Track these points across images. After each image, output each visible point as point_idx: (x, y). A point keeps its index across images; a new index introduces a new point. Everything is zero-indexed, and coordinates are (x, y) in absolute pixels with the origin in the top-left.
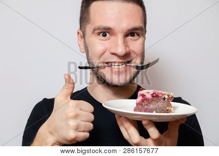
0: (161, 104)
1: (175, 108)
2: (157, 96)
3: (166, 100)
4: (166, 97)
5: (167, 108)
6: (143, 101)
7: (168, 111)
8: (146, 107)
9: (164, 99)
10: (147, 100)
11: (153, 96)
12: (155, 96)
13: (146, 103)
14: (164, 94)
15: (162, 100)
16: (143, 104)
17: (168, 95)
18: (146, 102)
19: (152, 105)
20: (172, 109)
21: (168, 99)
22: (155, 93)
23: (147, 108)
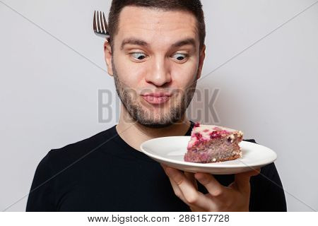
0: (224, 147)
1: (245, 152)
2: (219, 137)
3: (232, 141)
4: (232, 137)
5: (234, 152)
6: (197, 144)
7: (234, 157)
8: (201, 153)
9: (229, 140)
10: (204, 142)
11: (212, 137)
12: (216, 136)
13: (202, 148)
14: (229, 133)
15: (226, 142)
16: (198, 149)
17: (235, 135)
18: (201, 146)
19: (211, 150)
20: (241, 154)
21: (235, 140)
22: (216, 132)
23: (203, 155)
